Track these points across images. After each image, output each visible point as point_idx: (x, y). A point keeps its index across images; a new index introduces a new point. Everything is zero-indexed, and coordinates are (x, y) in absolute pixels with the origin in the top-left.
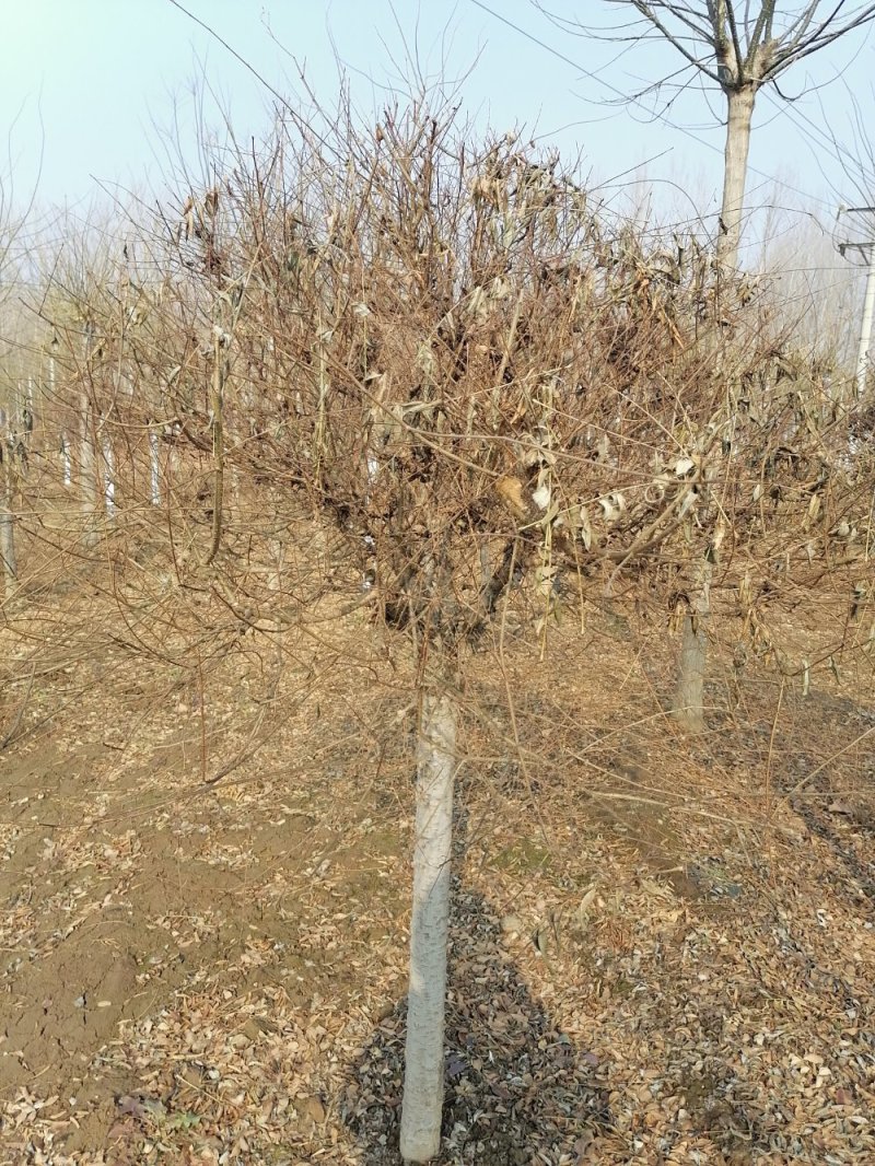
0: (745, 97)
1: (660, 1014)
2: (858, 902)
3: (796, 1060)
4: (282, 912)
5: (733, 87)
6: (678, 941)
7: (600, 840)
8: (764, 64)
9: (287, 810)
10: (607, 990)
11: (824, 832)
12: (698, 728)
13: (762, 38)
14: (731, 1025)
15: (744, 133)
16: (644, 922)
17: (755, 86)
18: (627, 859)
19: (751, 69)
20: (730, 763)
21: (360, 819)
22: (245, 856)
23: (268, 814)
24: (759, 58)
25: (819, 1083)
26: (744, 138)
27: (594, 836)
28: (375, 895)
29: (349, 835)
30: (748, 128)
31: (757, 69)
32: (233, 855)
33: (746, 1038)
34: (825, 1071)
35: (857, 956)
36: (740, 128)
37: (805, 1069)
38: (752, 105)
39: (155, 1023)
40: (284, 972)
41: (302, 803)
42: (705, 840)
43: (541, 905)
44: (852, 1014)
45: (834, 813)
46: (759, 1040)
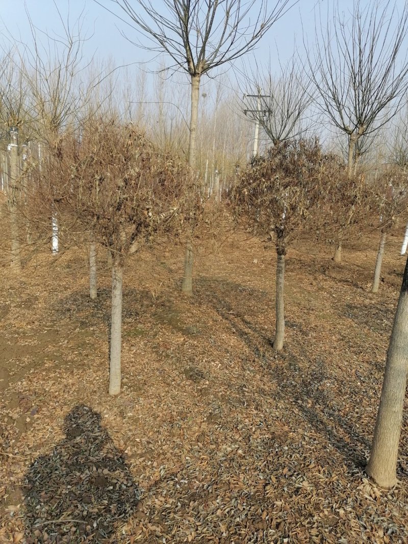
0: (197, 78)
1: (178, 360)
2: (234, 333)
3: (213, 363)
4: (55, 354)
5: (194, 75)
6: (183, 345)
7: (159, 325)
8: (202, 68)
9: (46, 329)
10: (163, 357)
11: (227, 319)
12: (191, 294)
13: (202, 58)
14: (197, 359)
15: (197, 91)
16: (173, 342)
17: (200, 75)
18: (168, 329)
19: (198, 69)
20: (200, 303)
21: (75, 329)
22: (35, 342)
23: (39, 330)
24: (201, 66)
25: (218, 367)
26: (197, 92)
27: (157, 324)
28: (87, 346)
29: (72, 334)
30: (198, 89)
31: (200, 69)
32: (30, 342)
33: (201, 361)
34: (220, 365)
35: (232, 344)
36: (196, 89)
37: (215, 365)
38: (199, 81)
39: (22, 382)
40: (62, 366)
41: (52, 326)
42: (192, 322)
43: (142, 343)
44: (228, 354)
45: (231, 314)
46: (204, 361)
